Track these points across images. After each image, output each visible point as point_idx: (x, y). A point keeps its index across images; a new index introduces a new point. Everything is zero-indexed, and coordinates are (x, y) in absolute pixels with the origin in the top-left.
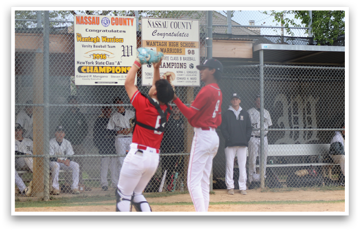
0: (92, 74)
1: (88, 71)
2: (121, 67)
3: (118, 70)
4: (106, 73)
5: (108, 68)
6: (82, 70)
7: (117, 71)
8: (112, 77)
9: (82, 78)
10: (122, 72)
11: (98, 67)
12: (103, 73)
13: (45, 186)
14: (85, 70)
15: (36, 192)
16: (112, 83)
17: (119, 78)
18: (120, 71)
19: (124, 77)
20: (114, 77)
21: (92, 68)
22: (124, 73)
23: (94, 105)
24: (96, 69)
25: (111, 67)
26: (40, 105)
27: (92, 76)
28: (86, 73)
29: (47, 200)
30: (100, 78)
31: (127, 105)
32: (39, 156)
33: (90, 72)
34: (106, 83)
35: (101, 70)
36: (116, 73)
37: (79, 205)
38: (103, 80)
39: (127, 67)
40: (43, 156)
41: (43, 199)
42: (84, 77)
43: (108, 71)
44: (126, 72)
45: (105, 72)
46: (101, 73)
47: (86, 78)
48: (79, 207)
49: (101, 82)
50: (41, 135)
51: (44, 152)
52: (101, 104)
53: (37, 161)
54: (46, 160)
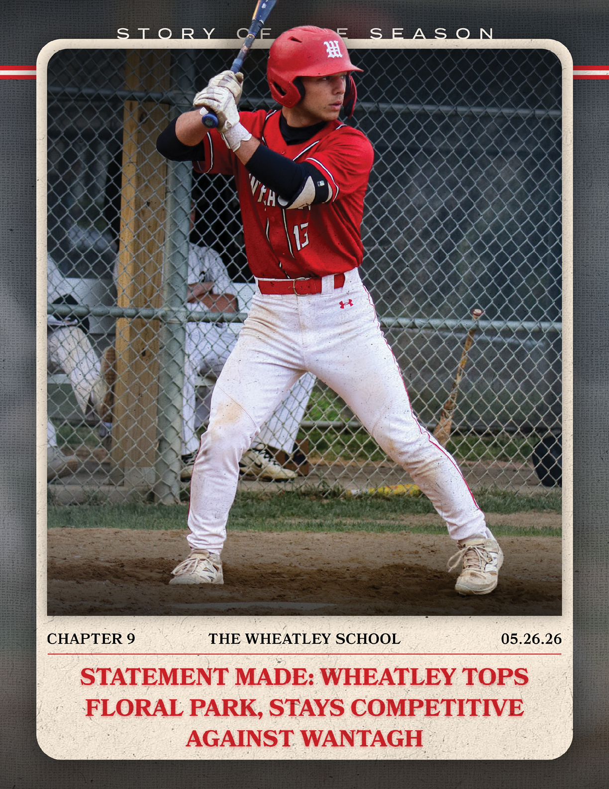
13: (162, 441)
15: (123, 465)
23: (382, 106)
26: (154, 95)
29: (169, 501)
32: (143, 312)
37: (309, 525)
40: (160, 312)
41: (152, 497)
48: (309, 536)
50: (156, 225)
51: (165, 295)
52: (415, 102)
53: (132, 334)
54: (171, 333)
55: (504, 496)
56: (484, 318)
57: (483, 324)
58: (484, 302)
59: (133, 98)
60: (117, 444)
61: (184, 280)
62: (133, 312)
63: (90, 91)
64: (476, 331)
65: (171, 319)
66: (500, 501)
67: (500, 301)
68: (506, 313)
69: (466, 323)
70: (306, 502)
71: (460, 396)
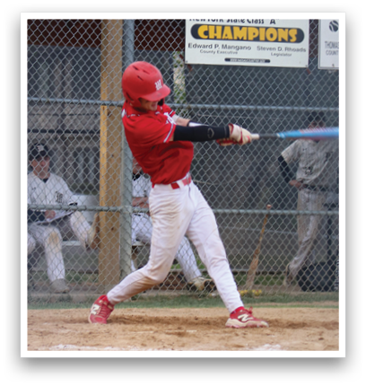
0: (220, 43)
1: (212, 35)
2: (277, 29)
3: (272, 36)
4: (247, 40)
5: (251, 31)
6: (201, 32)
7: (269, 38)
8: (259, 48)
9: (200, 49)
10: (280, 40)
11: (232, 27)
12: (242, 40)
13: (122, 271)
14: (206, 33)
15: (104, 283)
16: (260, 61)
17: (274, 52)
18: (274, 38)
19: (283, 49)
20: (264, 49)
21: (219, 29)
22: (283, 41)
23: (222, 106)
24: (227, 30)
25: (258, 28)
26: (114, 103)
27: (220, 46)
28: (208, 39)
30: (234, 50)
31: (287, 108)
32: (112, 208)
33: (215, 38)
34: (248, 60)
35: (238, 33)
36: (266, 40)
38: (242, 54)
39: (289, 29)
40: (119, 208)
42: (204, 47)
43: (251, 37)
44: (286, 39)
45: (245, 38)
46: (238, 39)
47: (208, 49)
49: (238, 60)
50: (117, 166)
51: (122, 201)
52: (237, 104)
53: (107, 219)
54: (125, 218)
55: (284, 295)
56: (272, 209)
57: (272, 211)
58: (272, 201)
59: (104, 104)
60: (101, 273)
61: (131, 193)
62: (106, 208)
63: (84, 101)
64: (268, 215)
65: (125, 211)
66: (281, 297)
67: (279, 200)
68: (283, 207)
69: (264, 212)
70: (191, 299)
71: (262, 247)
